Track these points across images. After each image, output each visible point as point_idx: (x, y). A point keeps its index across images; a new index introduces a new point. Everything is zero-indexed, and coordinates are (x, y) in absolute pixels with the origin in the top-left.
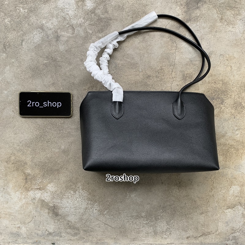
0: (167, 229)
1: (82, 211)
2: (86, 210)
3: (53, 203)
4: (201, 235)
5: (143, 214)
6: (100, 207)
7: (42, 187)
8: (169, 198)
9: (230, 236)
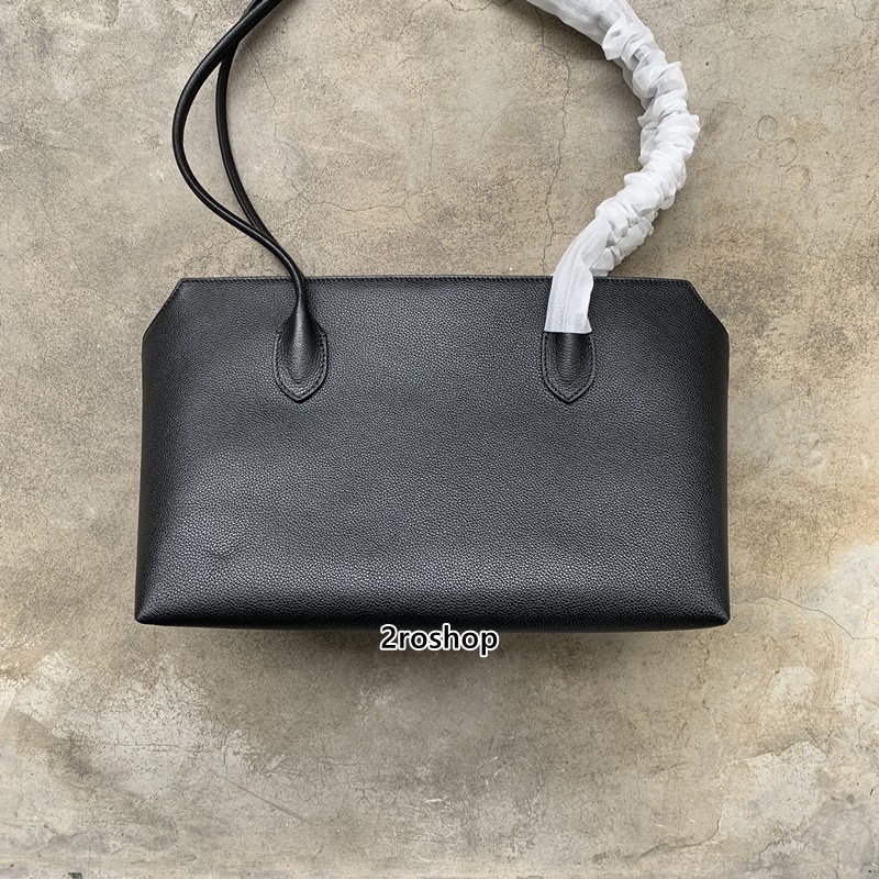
0: (518, 827)
1: (181, 757)
2: (199, 755)
3: (65, 729)
4: (652, 850)
5: (424, 772)
6: (250, 744)
7: (17, 665)
8: (527, 710)
9: (766, 852)
